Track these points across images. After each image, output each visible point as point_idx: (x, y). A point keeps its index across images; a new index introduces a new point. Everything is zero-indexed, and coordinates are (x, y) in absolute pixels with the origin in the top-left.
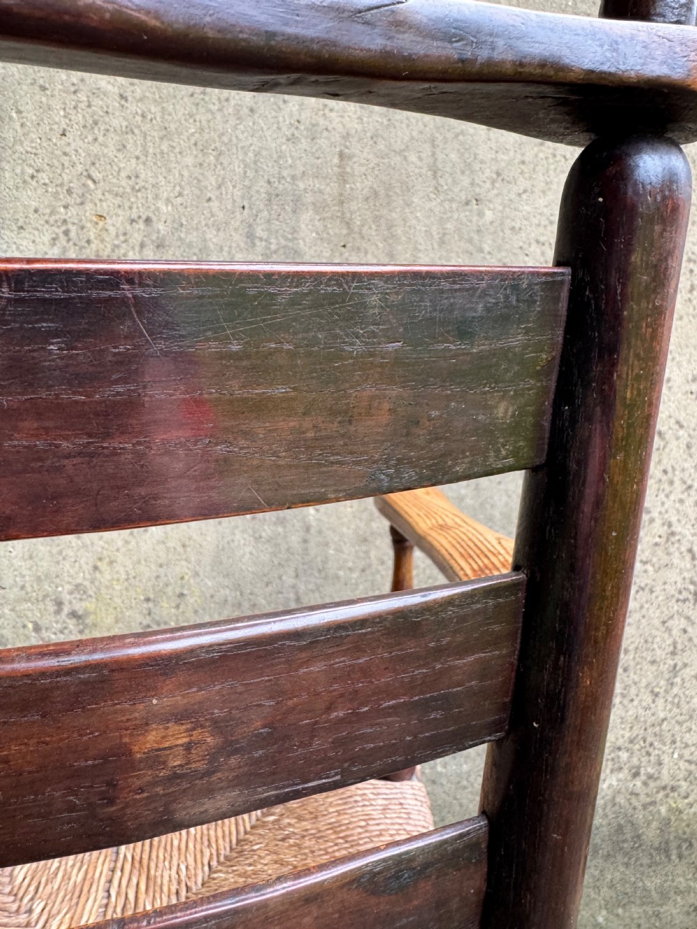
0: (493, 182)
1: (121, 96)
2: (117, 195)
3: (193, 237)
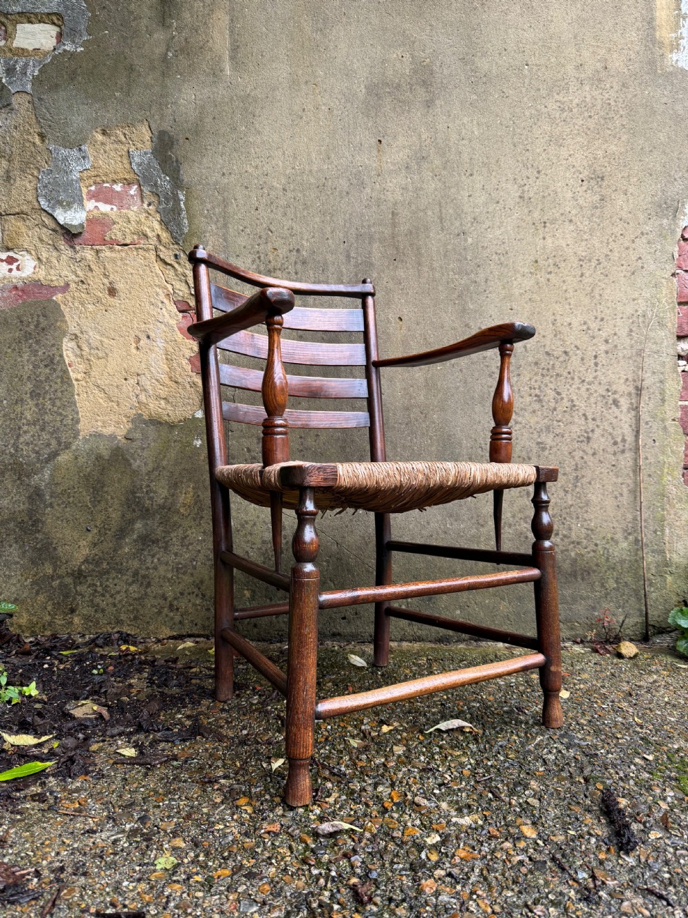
0: (472, 223)
1: (284, 189)
2: (283, 238)
3: (320, 258)
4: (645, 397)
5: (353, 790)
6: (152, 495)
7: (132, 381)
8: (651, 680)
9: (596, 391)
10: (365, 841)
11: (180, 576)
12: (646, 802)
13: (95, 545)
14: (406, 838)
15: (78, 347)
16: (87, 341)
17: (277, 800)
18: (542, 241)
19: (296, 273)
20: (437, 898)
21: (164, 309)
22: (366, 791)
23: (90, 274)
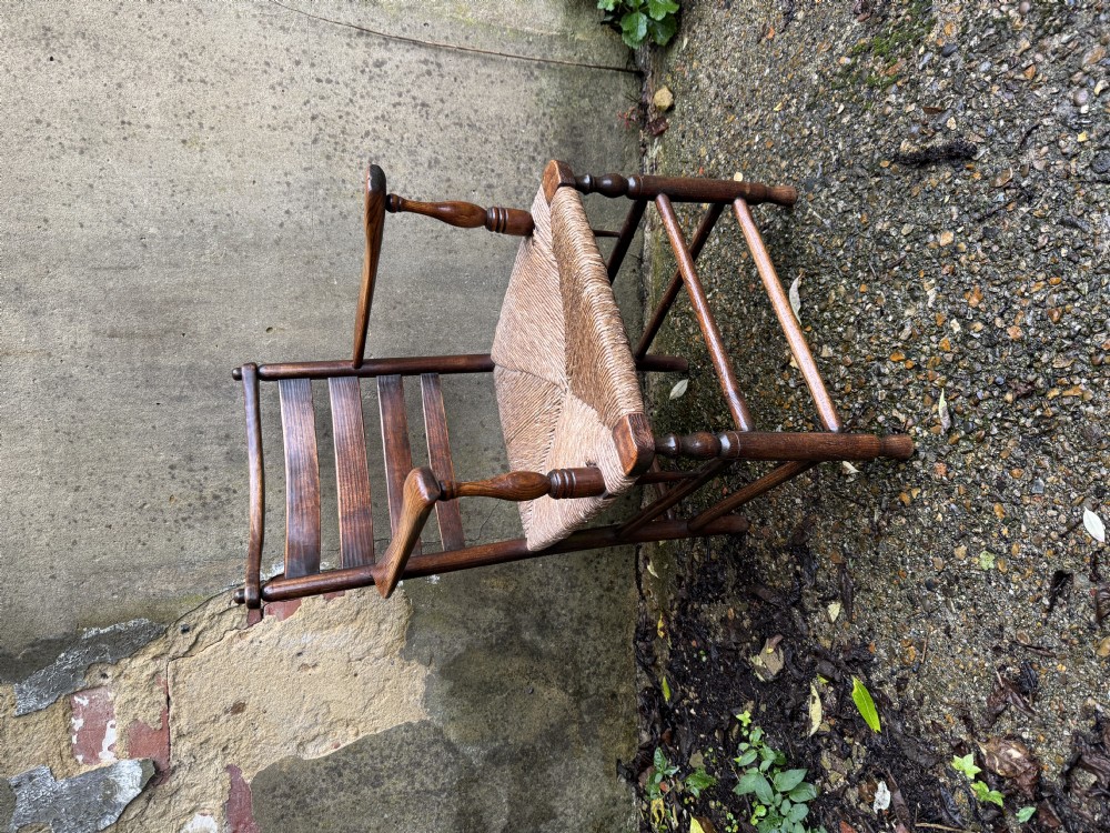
2: (154, 489)
4: (372, 26)
5: (887, 396)
6: (494, 626)
7: (358, 667)
8: (707, 81)
9: (364, 87)
10: (957, 387)
11: (579, 583)
12: (906, 124)
13: (547, 681)
14: (955, 350)
15: (313, 740)
16: (306, 729)
17: (902, 466)
18: (152, 130)
19: (206, 468)
20: (1030, 327)
21: (261, 638)
22: (890, 385)
23: (214, 741)
